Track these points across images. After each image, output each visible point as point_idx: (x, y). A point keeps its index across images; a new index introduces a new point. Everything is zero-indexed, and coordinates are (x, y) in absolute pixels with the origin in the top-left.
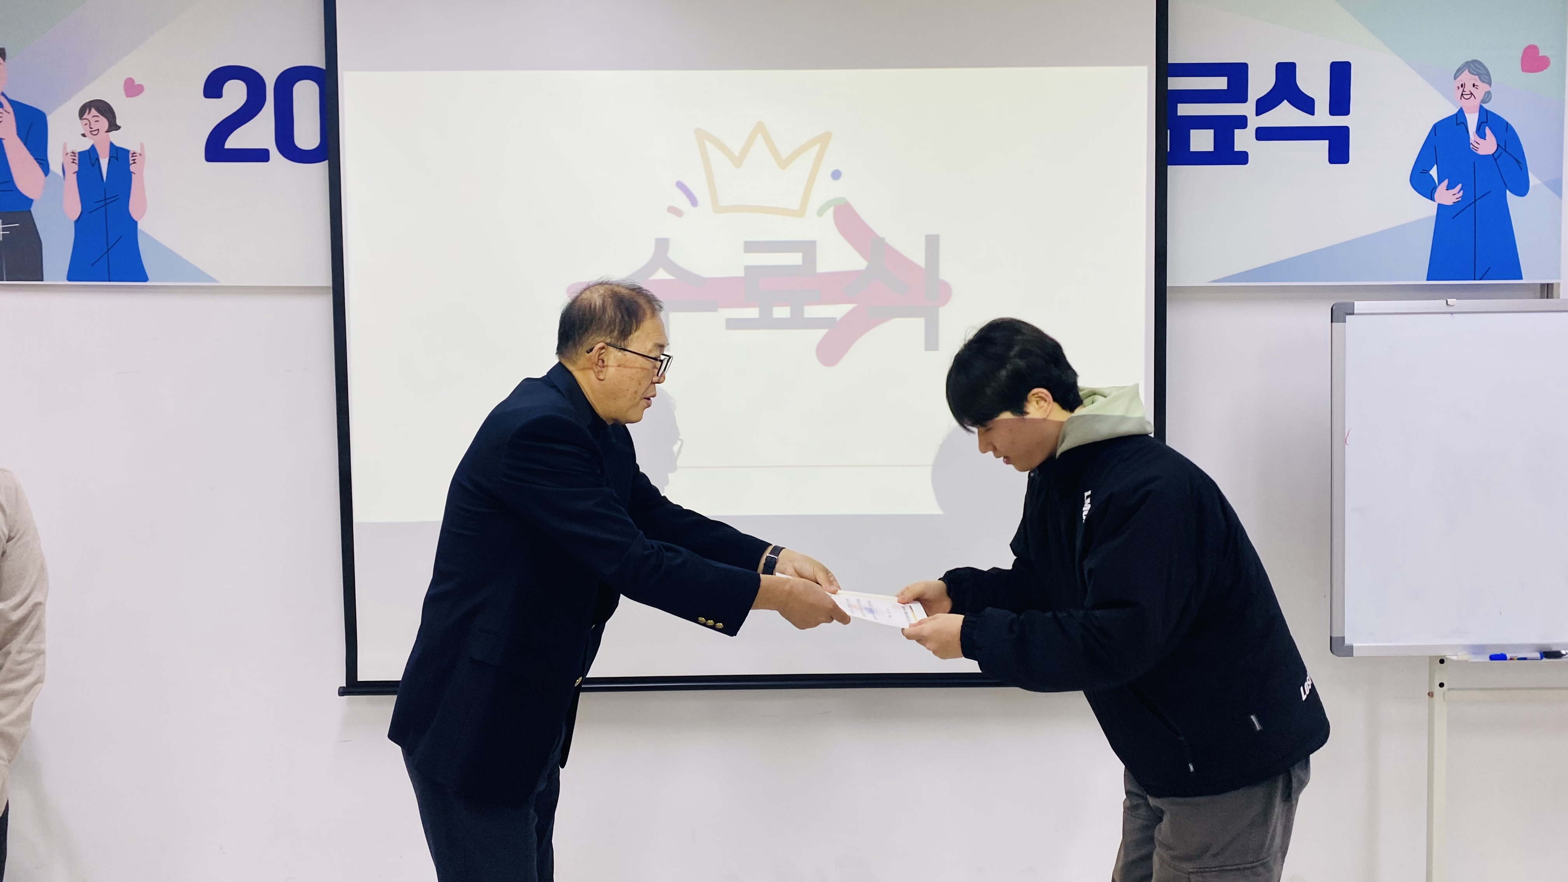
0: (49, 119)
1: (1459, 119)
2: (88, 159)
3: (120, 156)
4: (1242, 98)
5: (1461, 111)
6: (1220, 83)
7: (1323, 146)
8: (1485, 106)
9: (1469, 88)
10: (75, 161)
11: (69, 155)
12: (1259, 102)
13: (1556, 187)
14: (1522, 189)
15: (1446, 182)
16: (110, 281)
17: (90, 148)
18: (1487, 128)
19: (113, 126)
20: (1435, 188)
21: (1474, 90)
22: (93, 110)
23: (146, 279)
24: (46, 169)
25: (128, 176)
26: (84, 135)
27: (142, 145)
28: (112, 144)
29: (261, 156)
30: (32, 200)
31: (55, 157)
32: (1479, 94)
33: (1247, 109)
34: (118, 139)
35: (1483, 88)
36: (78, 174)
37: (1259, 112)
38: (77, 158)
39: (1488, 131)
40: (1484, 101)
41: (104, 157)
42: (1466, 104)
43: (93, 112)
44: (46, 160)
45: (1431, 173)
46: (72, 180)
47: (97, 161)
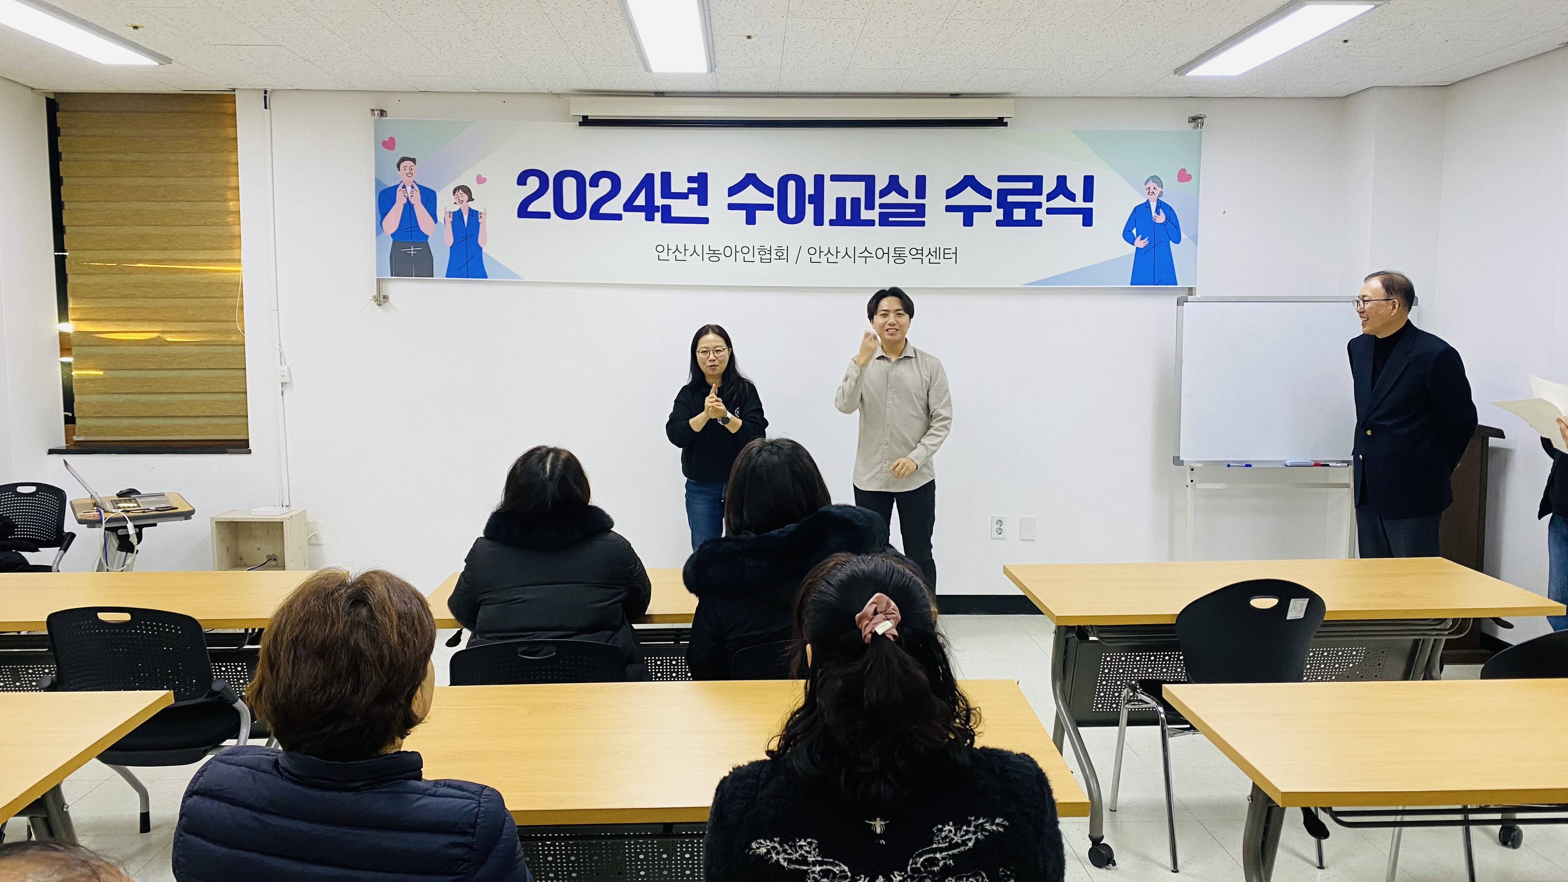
0: (438, 195)
1: (1147, 204)
2: (457, 216)
3: (473, 214)
4: (1040, 193)
5: (1148, 200)
6: (1029, 185)
7: (1080, 217)
8: (1160, 199)
9: (1152, 190)
11: (447, 213)
12: (1048, 195)
13: (1195, 239)
14: (1178, 241)
15: (1140, 236)
16: (467, 278)
17: (459, 210)
19: (471, 199)
20: (1135, 239)
21: (1154, 191)
23: (486, 277)
24: (436, 221)
25: (478, 224)
26: (455, 203)
27: (485, 209)
28: (469, 208)
29: (547, 215)
30: (428, 236)
31: (440, 214)
32: (1157, 193)
33: (1042, 199)
34: (473, 205)
35: (1159, 189)
36: (453, 223)
37: (1048, 200)
38: (451, 215)
39: (1161, 210)
40: (1159, 196)
41: (466, 215)
42: (1151, 198)
43: (461, 191)
44: (436, 216)
45: (1133, 231)
46: (449, 226)
47: (462, 216)
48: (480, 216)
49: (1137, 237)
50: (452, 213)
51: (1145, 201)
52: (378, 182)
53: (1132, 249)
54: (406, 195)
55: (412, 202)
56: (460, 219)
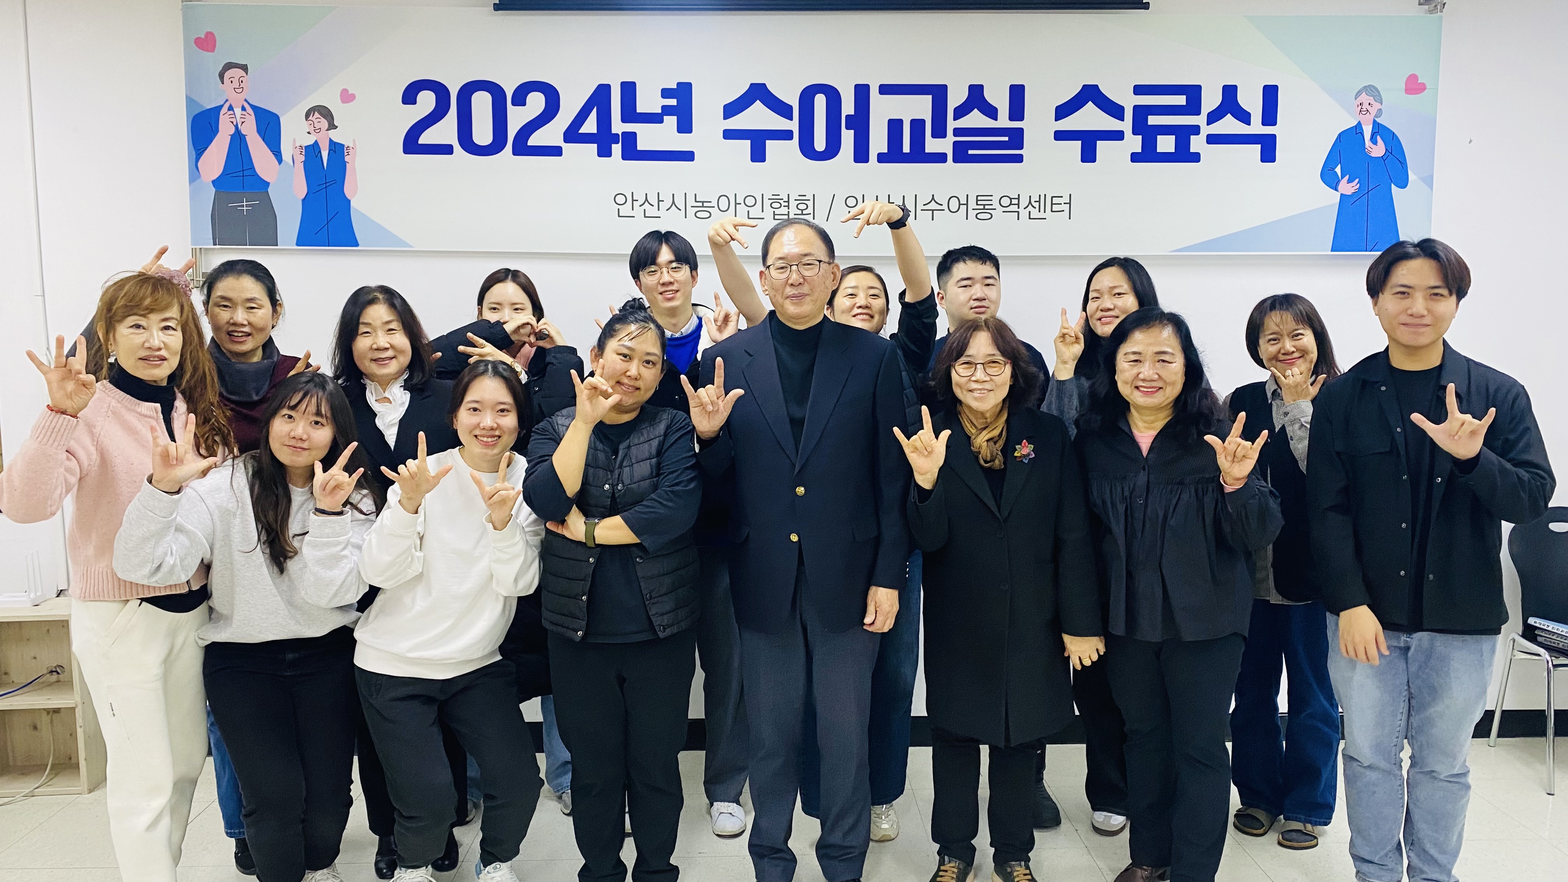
0: (282, 120)
1: (1357, 130)
2: (312, 151)
3: (337, 149)
4: (1197, 112)
5: (1359, 123)
6: (1181, 100)
7: (1257, 148)
8: (1378, 120)
9: (1365, 106)
10: (302, 153)
11: (297, 148)
12: (1209, 115)
13: (1429, 181)
14: (1403, 184)
16: (329, 246)
17: (314, 143)
18: (1378, 136)
20: (1339, 181)
21: (1369, 108)
22: (316, 113)
23: (357, 245)
24: (279, 160)
25: (344, 164)
26: (309, 133)
28: (331, 140)
29: (447, 150)
30: (269, 184)
32: (1373, 111)
33: (1200, 120)
34: (335, 135)
35: (1376, 106)
36: (305, 162)
37: (1209, 123)
38: (304, 151)
39: (1379, 138)
40: (1376, 116)
41: (325, 150)
42: (1362, 118)
43: (317, 115)
44: (280, 152)
45: (1336, 170)
46: (300, 168)
47: (319, 154)
48: (348, 151)
49: (1342, 179)
50: (303, 148)
51: (1355, 123)
52: (190, 101)
53: (1335, 197)
54: (234, 120)
55: (244, 132)
56: (316, 156)
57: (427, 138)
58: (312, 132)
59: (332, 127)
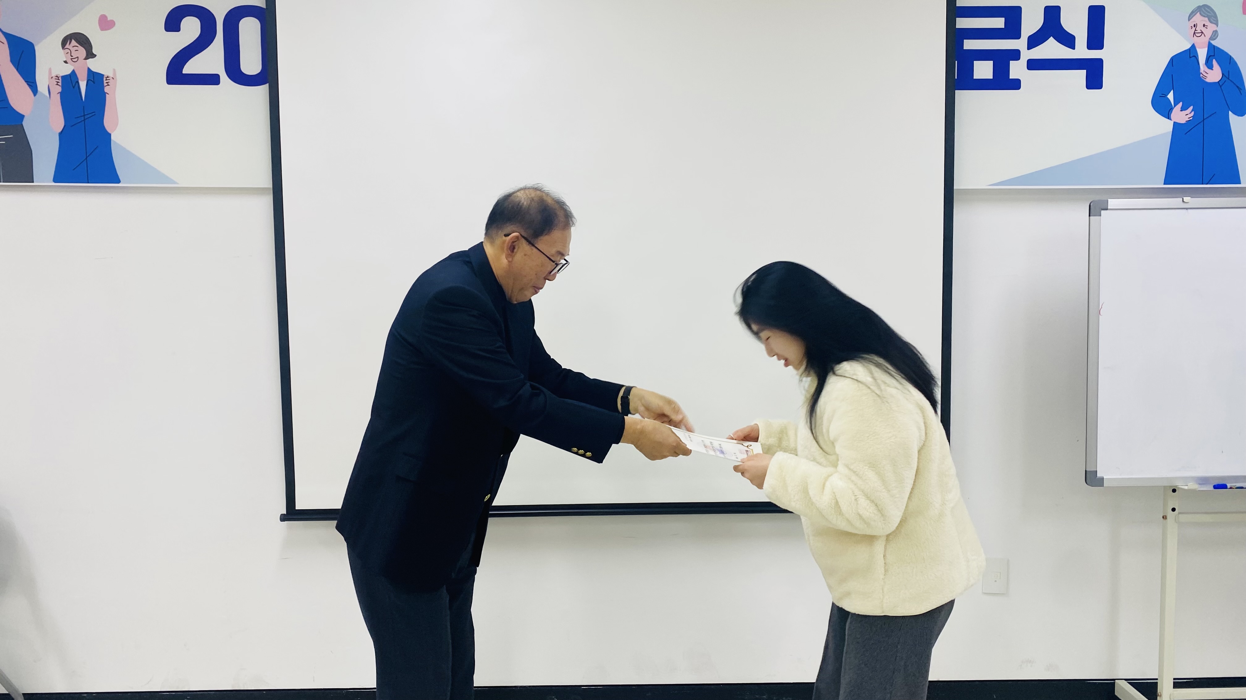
0: (36, 48)
1: (1191, 53)
2: (69, 82)
3: (96, 79)
4: (1017, 35)
5: (1193, 46)
6: (998, 23)
7: (1081, 75)
8: (1213, 42)
9: (1200, 28)
10: (58, 83)
11: (54, 78)
12: (1030, 38)
15: (1181, 104)
16: (88, 183)
17: (72, 72)
18: (1214, 60)
19: (90, 55)
20: (1171, 109)
21: (1204, 30)
22: (73, 40)
23: (118, 181)
24: (35, 91)
25: (104, 95)
26: (66, 62)
27: (114, 70)
28: (89, 69)
29: (212, 80)
32: (1208, 32)
33: (1020, 44)
34: (94, 65)
35: (1211, 27)
36: (62, 94)
37: (1030, 47)
38: (60, 81)
39: (1214, 62)
40: (1211, 39)
41: (83, 81)
42: (1197, 41)
43: (74, 43)
44: (35, 82)
45: (1168, 96)
46: (56, 99)
47: (77, 84)
48: (107, 83)
49: (1175, 106)
50: (60, 78)
51: (1187, 46)
53: (1165, 126)
56: (74, 87)
57: (190, 68)
58: (69, 61)
59: (89, 56)
